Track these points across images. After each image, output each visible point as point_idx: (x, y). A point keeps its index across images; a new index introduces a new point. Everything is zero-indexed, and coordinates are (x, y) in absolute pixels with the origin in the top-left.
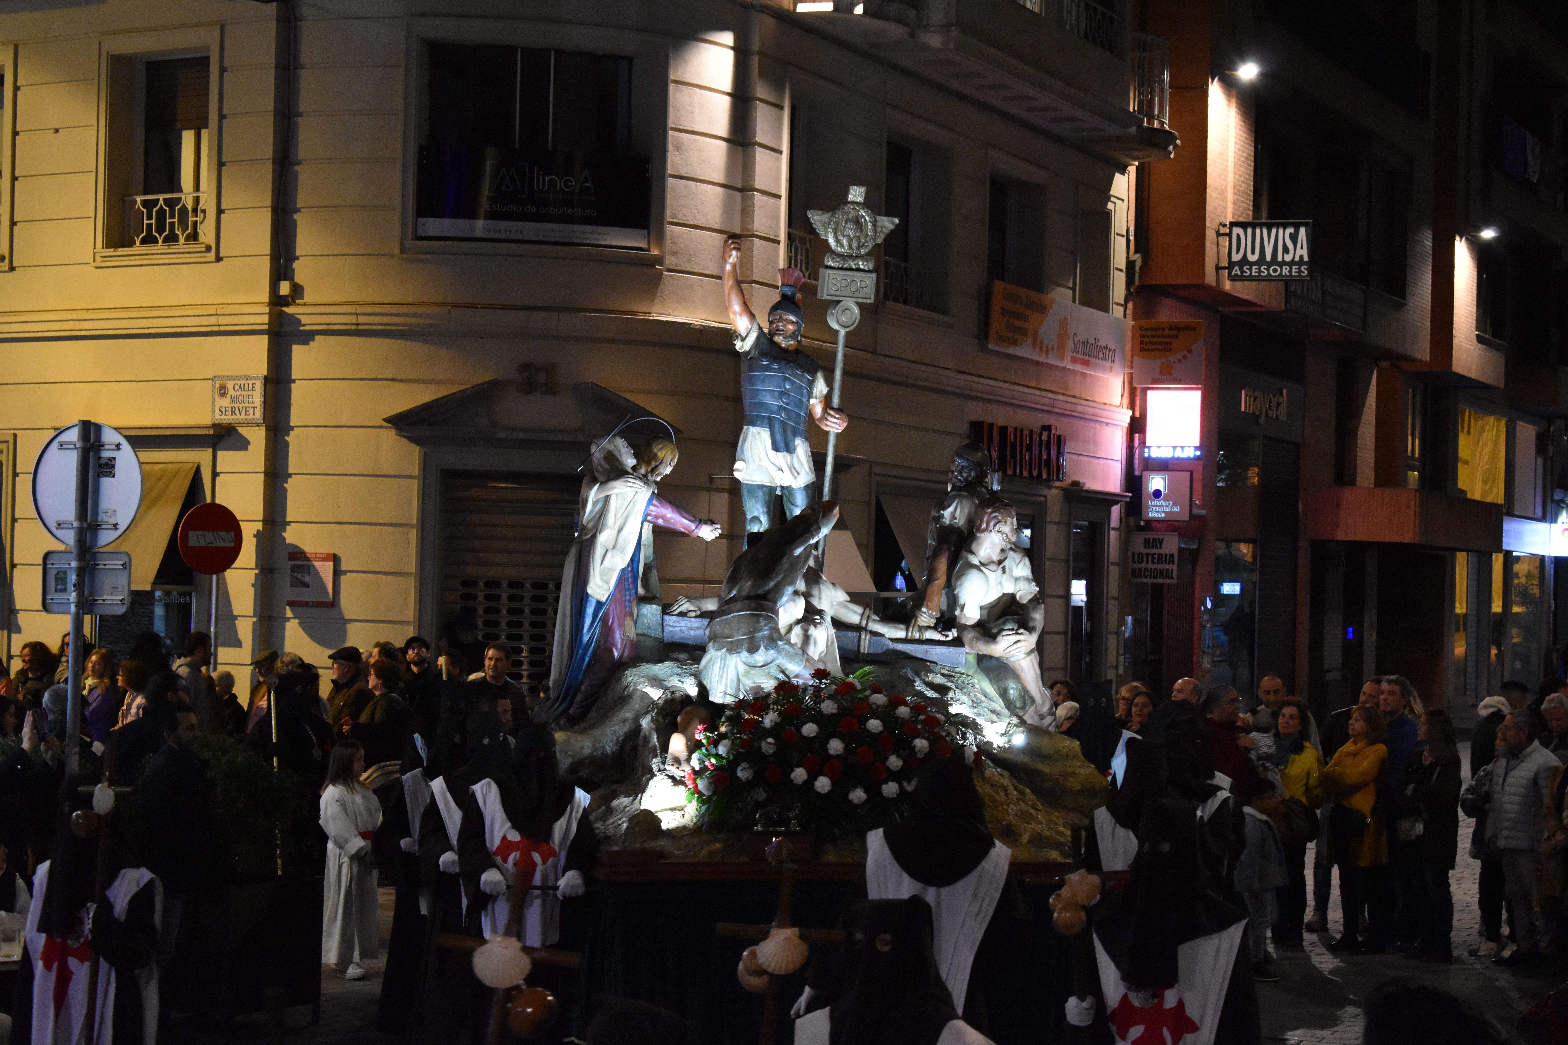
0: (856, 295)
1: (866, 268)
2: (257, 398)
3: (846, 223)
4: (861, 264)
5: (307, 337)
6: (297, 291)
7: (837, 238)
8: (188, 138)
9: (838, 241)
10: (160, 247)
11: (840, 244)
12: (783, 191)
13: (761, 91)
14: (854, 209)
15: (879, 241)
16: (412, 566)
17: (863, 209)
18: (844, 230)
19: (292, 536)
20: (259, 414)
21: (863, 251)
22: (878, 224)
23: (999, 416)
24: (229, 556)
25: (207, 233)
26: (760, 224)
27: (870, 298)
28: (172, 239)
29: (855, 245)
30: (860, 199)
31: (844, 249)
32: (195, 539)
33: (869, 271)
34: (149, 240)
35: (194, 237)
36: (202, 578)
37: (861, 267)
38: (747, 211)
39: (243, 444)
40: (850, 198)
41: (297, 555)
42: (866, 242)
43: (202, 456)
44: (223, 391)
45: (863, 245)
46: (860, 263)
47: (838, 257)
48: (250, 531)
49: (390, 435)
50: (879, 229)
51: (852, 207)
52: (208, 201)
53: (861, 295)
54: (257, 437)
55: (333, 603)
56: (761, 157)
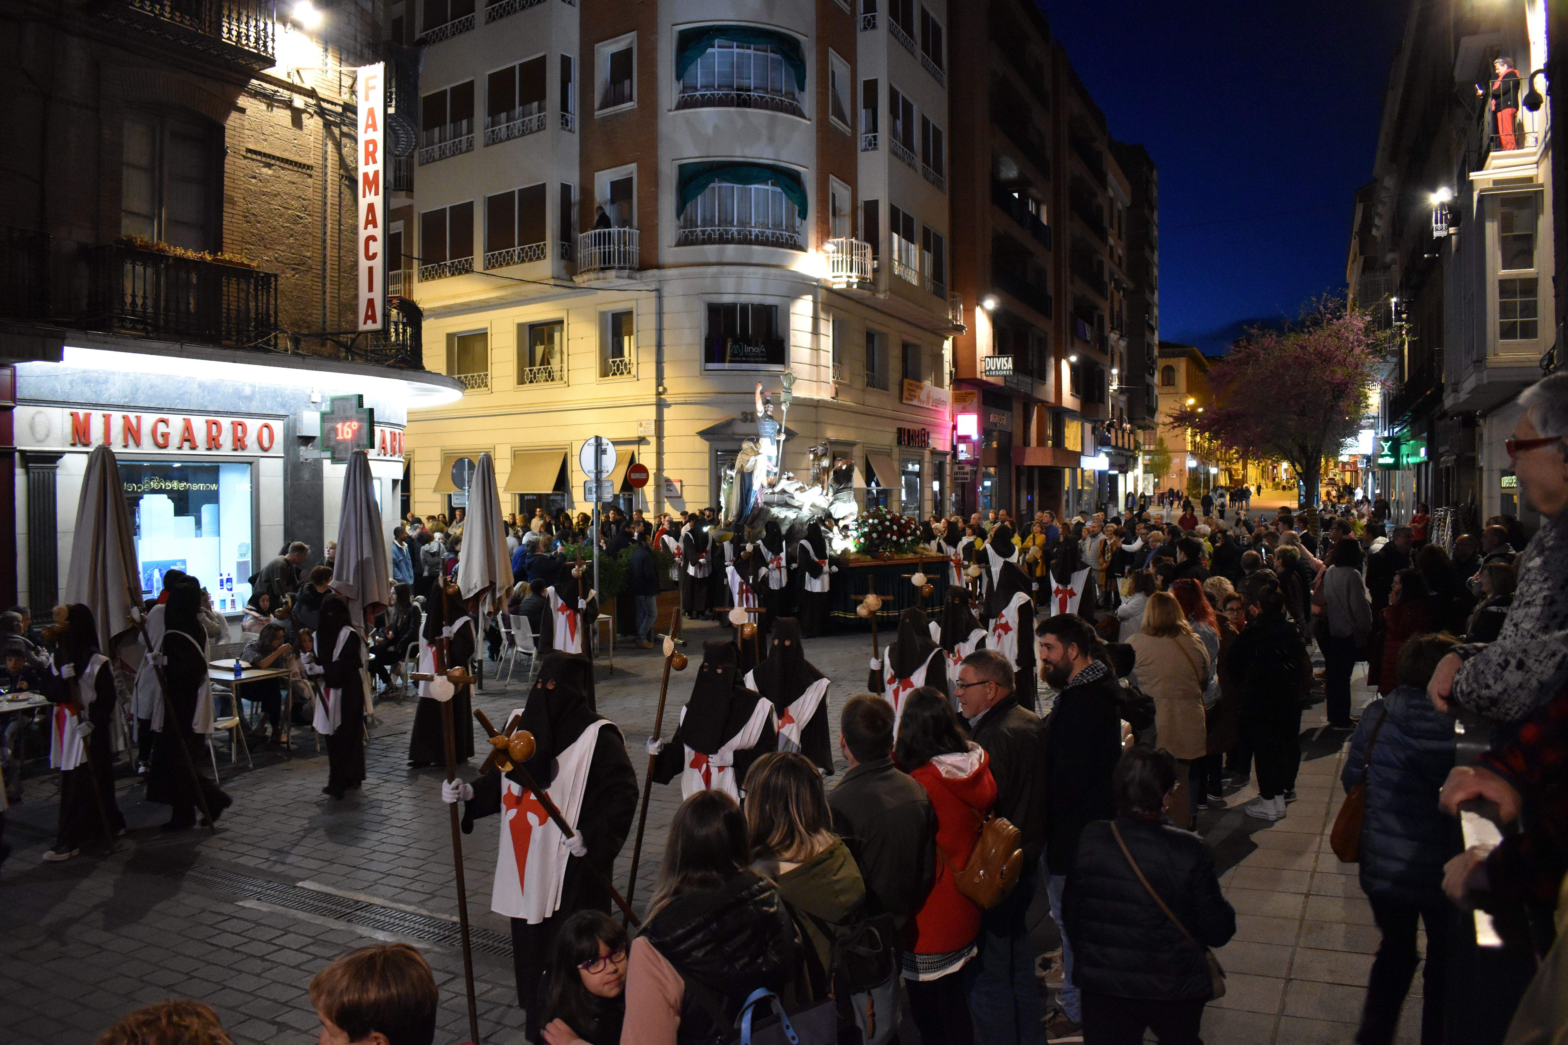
2: (653, 427)
5: (669, 406)
6: (665, 390)
8: (626, 339)
10: (618, 376)
12: (831, 350)
13: (822, 315)
16: (707, 483)
19: (666, 474)
20: (653, 433)
23: (907, 426)
24: (644, 482)
25: (634, 371)
26: (823, 362)
28: (622, 373)
32: (634, 476)
34: (614, 374)
35: (629, 373)
36: (635, 489)
38: (818, 357)
39: (648, 443)
41: (668, 480)
43: (634, 448)
44: (641, 425)
48: (652, 472)
49: (698, 438)
52: (634, 360)
54: (653, 440)
55: (681, 497)
56: (823, 338)
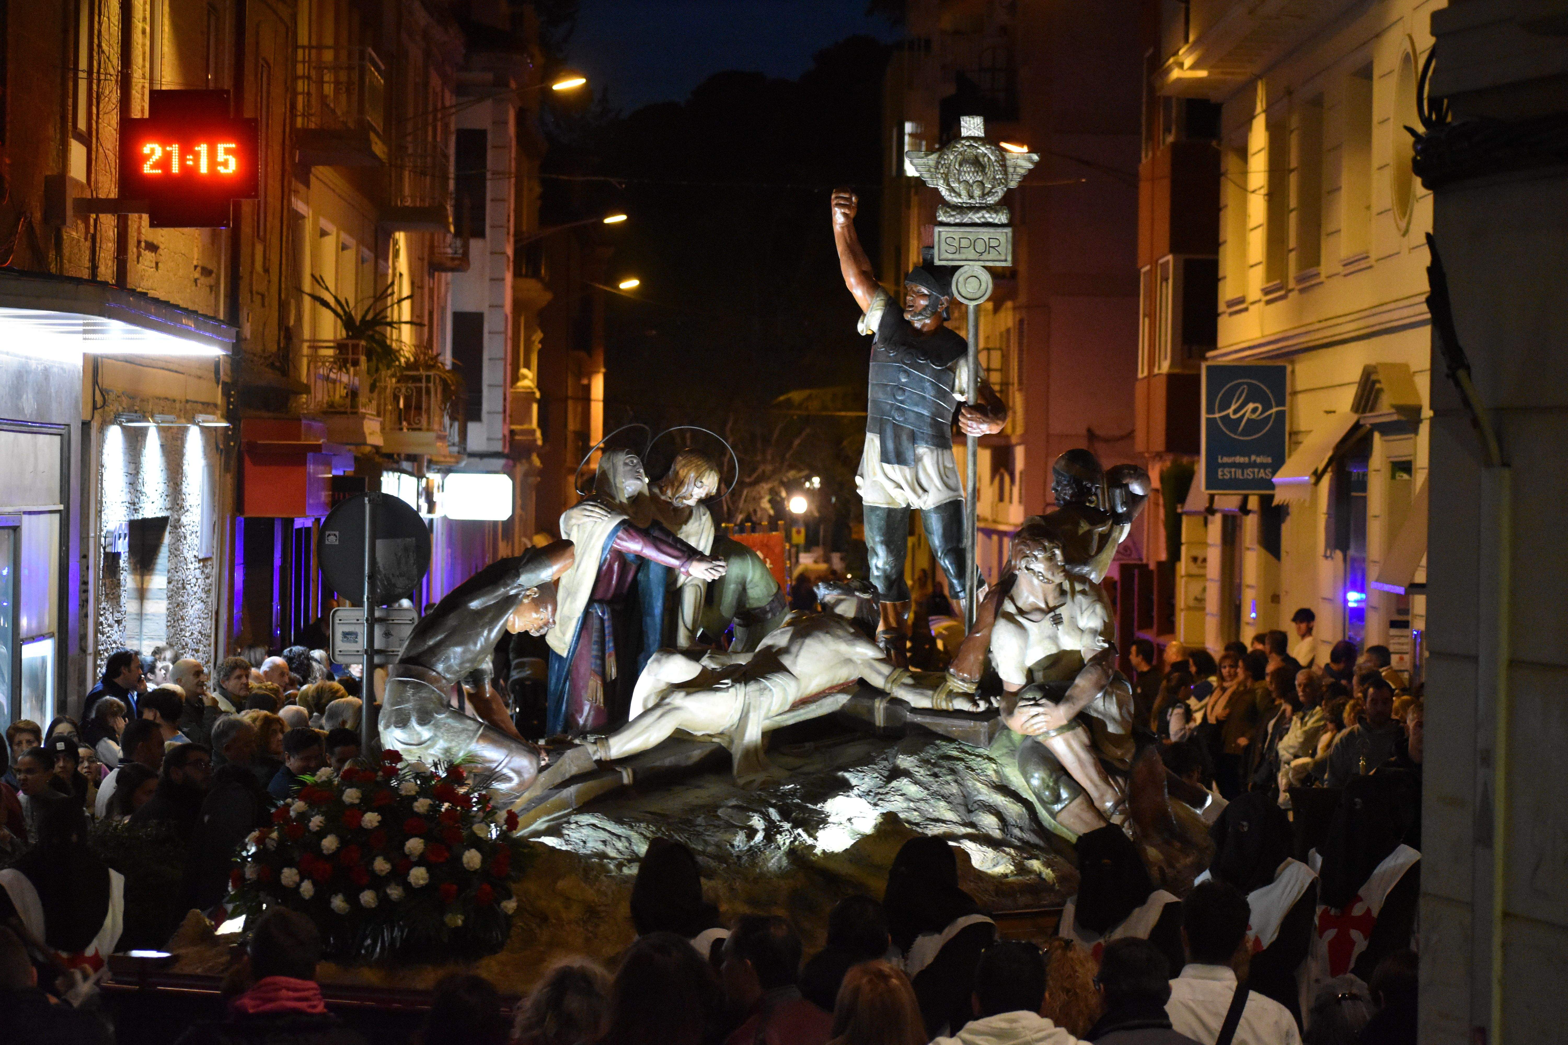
0: (984, 257)
1: (996, 221)
3: (960, 165)
4: (990, 217)
7: (948, 185)
9: (952, 190)
11: (955, 192)
14: (971, 145)
15: (1013, 185)
17: (984, 145)
18: (959, 174)
21: (991, 200)
22: (1008, 163)
27: (1006, 260)
29: (977, 193)
30: (980, 133)
31: (964, 199)
33: (1003, 226)
37: (991, 220)
40: (964, 133)
42: (993, 187)
45: (990, 192)
46: (987, 215)
47: (953, 210)
50: (1011, 170)
51: (967, 144)
53: (990, 257)
